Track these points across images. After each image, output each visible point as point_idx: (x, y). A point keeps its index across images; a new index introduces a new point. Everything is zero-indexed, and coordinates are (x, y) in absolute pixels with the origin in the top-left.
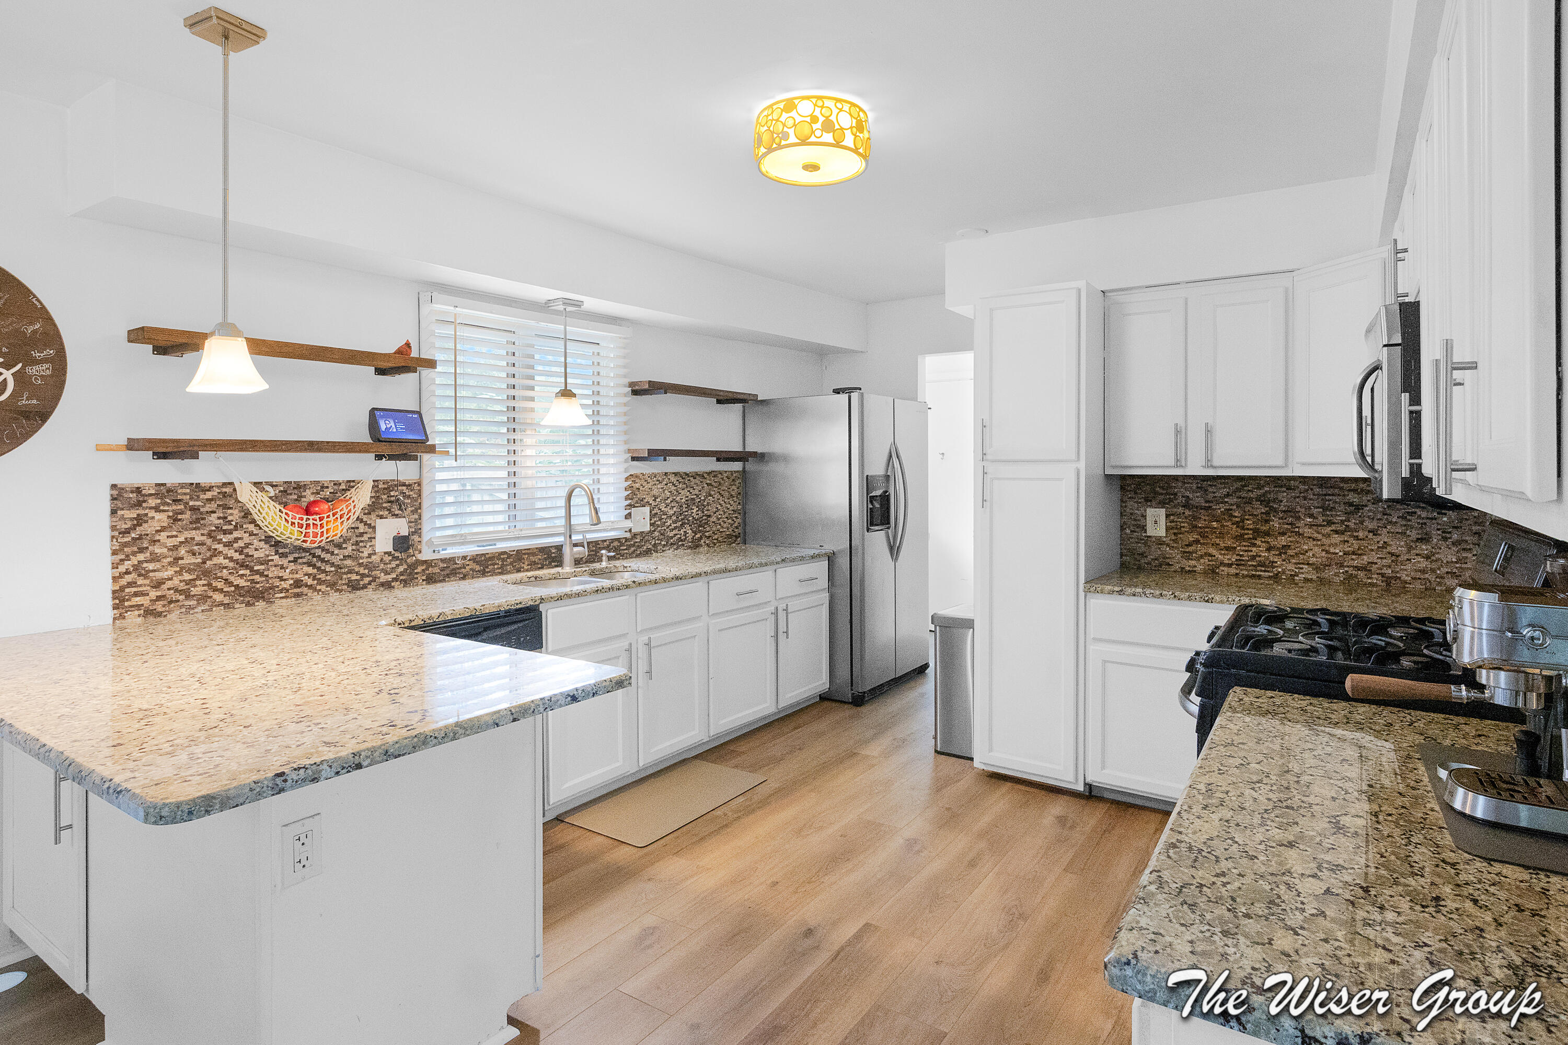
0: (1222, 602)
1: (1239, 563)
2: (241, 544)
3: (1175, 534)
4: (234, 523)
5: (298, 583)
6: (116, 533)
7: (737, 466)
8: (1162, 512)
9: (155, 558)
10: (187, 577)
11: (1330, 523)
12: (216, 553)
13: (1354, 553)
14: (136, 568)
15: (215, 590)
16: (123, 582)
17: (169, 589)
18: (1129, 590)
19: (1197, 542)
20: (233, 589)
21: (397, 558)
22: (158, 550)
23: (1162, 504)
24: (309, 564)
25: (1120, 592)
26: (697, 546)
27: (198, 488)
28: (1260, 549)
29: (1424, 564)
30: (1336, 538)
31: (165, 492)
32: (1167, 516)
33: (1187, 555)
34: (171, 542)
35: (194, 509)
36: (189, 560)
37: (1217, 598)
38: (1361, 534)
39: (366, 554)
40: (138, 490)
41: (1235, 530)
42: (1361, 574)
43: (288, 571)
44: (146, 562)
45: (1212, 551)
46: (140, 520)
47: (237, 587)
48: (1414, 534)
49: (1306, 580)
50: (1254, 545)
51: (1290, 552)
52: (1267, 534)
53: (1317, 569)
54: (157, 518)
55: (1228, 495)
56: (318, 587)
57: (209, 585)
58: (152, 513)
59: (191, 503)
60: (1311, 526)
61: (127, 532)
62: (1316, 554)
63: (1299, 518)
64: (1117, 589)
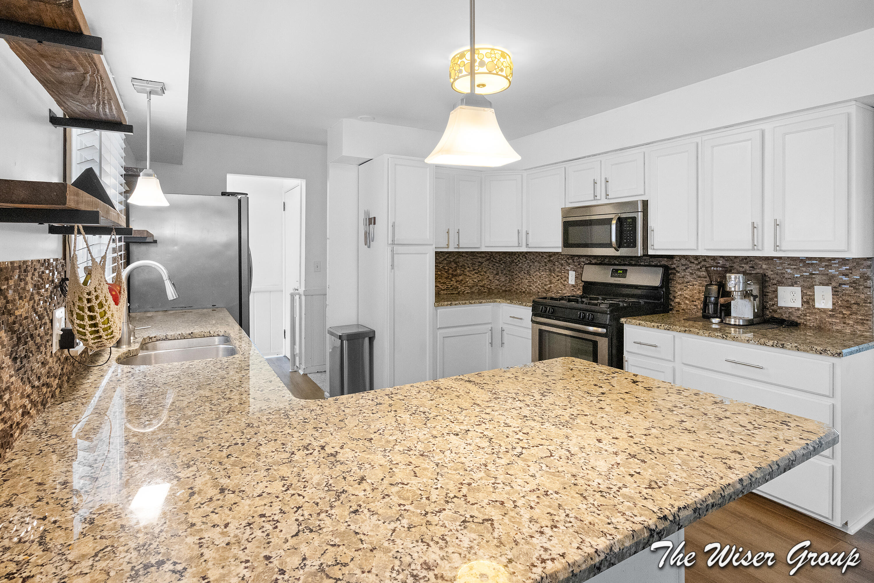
1: (447, 289)
11: (474, 270)
13: (480, 281)
18: (454, 303)
25: (451, 305)
28: (453, 283)
29: (497, 282)
30: (476, 275)
38: (482, 273)
41: (446, 275)
42: (482, 288)
48: (495, 272)
49: (468, 293)
50: (452, 280)
51: (463, 282)
52: (456, 275)
53: (471, 288)
55: (443, 261)
60: (469, 271)
62: (470, 282)
63: (465, 269)
64: (449, 303)
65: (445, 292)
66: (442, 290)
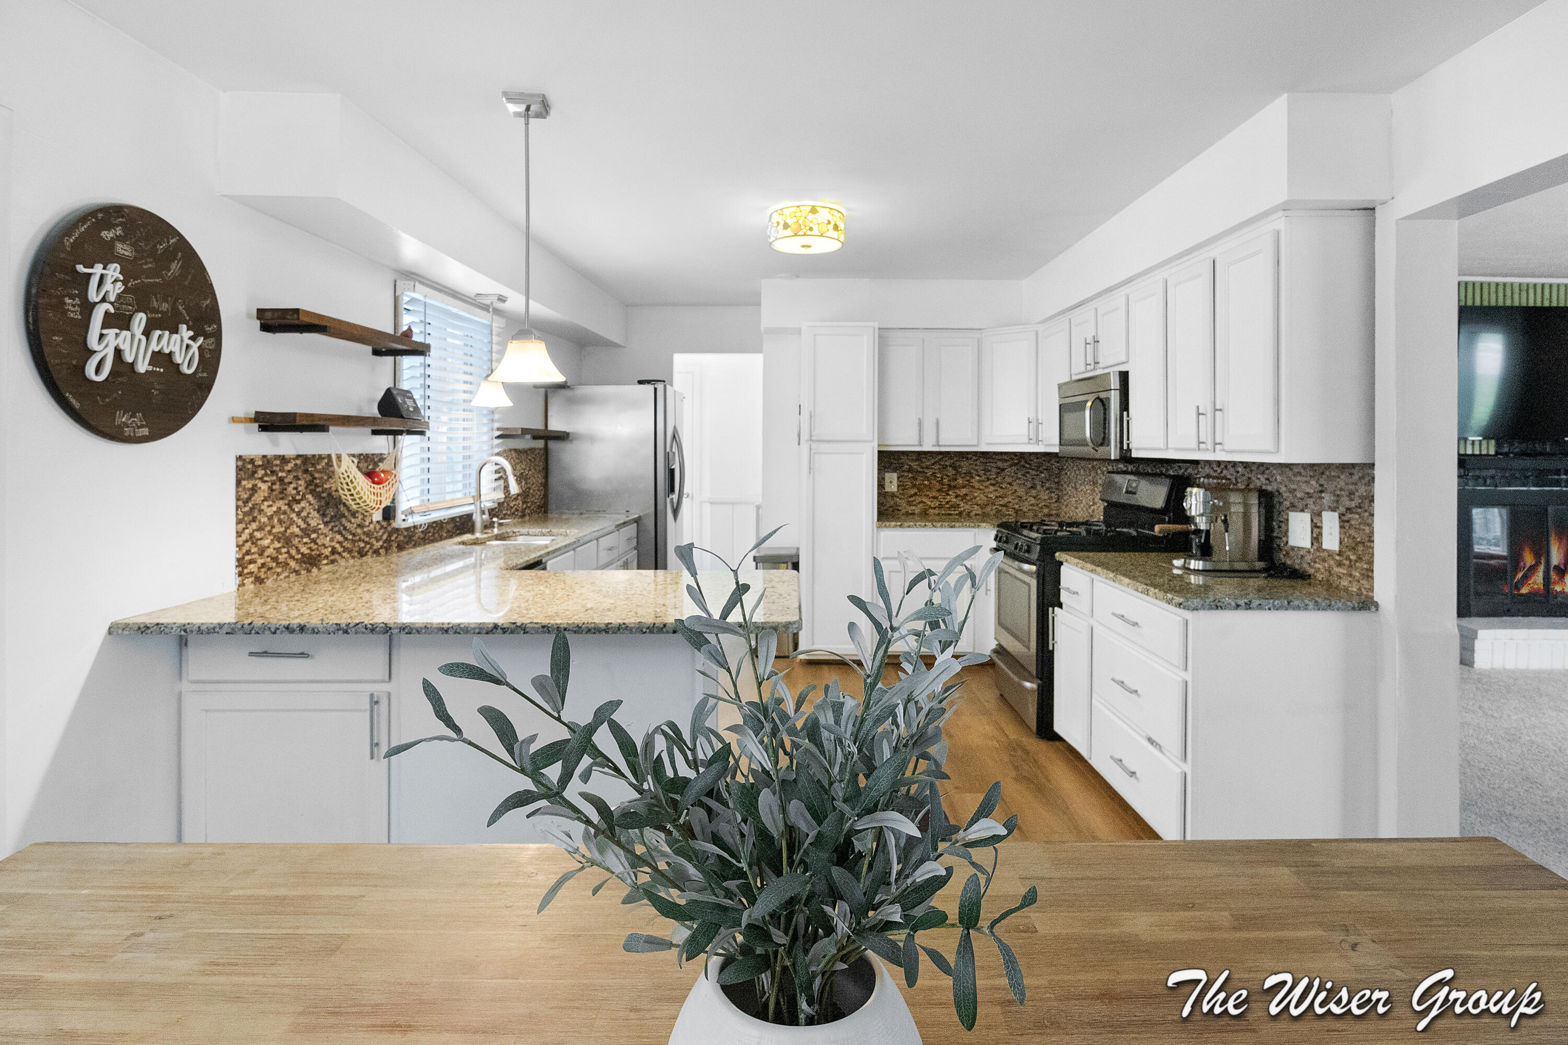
0: (959, 527)
1: (940, 506)
2: (304, 514)
3: (903, 490)
4: (301, 493)
5: (334, 551)
6: (240, 503)
7: (540, 444)
8: (895, 475)
9: (260, 529)
10: (277, 545)
11: (988, 479)
12: (292, 522)
13: (1000, 497)
14: (252, 536)
15: (292, 557)
16: (245, 549)
17: (268, 557)
19: (916, 494)
20: (300, 556)
21: (382, 527)
22: (264, 520)
23: (895, 470)
24: (340, 533)
25: (901, 526)
26: (523, 516)
27: (284, 459)
28: (952, 498)
29: (1033, 501)
30: (992, 488)
31: (267, 462)
32: (898, 478)
33: (910, 504)
34: (269, 512)
35: (281, 480)
36: (278, 529)
37: (957, 524)
38: (1004, 486)
39: (367, 523)
40: (252, 461)
41: (938, 486)
42: (1004, 509)
43: (328, 539)
44: (258, 530)
45: (924, 500)
46: (254, 489)
47: (302, 554)
48: (1029, 485)
49: (976, 515)
50: (948, 495)
51: (968, 498)
52: (955, 487)
53: (982, 508)
54: (263, 488)
55: (933, 464)
56: (344, 554)
57: (288, 552)
58: (260, 484)
59: (280, 474)
60: (979, 481)
61: (246, 502)
62: (981, 499)
63: (972, 477)
64: (898, 524)
65: (937, 511)
66: (930, 507)
